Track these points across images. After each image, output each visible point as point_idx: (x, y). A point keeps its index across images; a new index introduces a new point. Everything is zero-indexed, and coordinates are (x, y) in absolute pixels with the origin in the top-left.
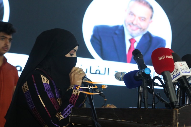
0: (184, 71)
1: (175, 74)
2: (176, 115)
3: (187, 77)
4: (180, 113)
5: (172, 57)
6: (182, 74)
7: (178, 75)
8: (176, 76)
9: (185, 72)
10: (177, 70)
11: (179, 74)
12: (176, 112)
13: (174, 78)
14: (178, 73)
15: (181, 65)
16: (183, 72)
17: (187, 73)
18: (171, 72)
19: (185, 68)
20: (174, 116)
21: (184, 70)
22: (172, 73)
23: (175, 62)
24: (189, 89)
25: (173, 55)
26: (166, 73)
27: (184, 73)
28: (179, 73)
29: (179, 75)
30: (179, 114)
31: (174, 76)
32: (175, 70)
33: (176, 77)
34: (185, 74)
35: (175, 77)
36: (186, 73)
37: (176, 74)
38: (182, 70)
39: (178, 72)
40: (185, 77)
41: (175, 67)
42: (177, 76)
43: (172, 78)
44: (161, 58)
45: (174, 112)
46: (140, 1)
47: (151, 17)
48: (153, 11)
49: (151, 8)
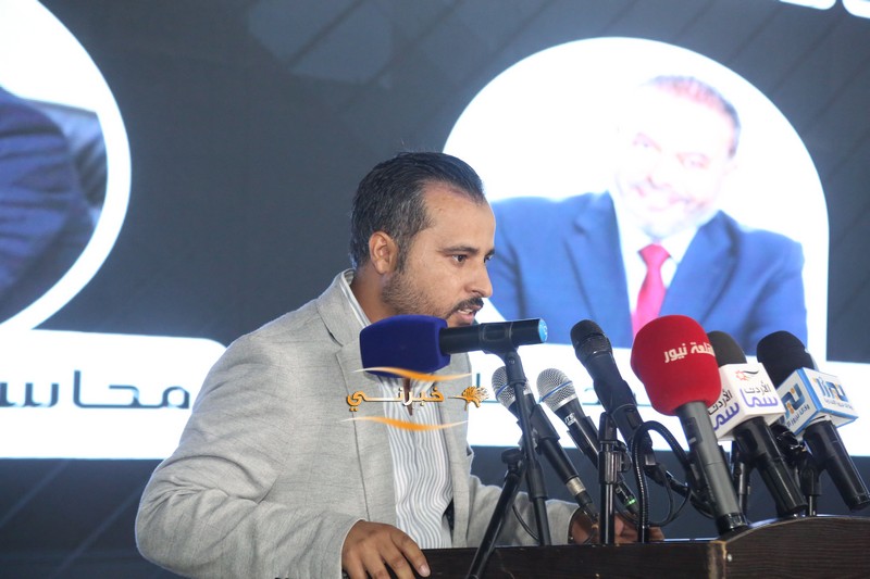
0: (754, 398)
1: (722, 411)
2: (719, 563)
3: (769, 422)
4: (733, 557)
5: (710, 351)
6: (747, 412)
7: (730, 413)
8: (726, 417)
9: (756, 402)
10: (728, 396)
11: (735, 409)
12: (719, 552)
13: (721, 426)
14: (731, 408)
15: (745, 378)
16: (751, 403)
17: (766, 405)
18: (708, 404)
19: (760, 387)
20: (713, 569)
21: (756, 395)
22: (711, 409)
23: (720, 365)
24: (773, 464)
25: (712, 340)
26: (693, 410)
27: (752, 406)
28: (737, 405)
29: (735, 413)
30: (730, 558)
31: (720, 420)
32: (722, 398)
33: (725, 421)
34: (758, 411)
35: (722, 423)
36: (761, 405)
37: (727, 412)
38: (746, 395)
39: (731, 403)
40: (759, 420)
41: (724, 386)
42: (730, 417)
43: (715, 425)
44: (672, 355)
45: (712, 552)
46: (678, 84)
47: (732, 151)
48: (736, 123)
49: (729, 110)
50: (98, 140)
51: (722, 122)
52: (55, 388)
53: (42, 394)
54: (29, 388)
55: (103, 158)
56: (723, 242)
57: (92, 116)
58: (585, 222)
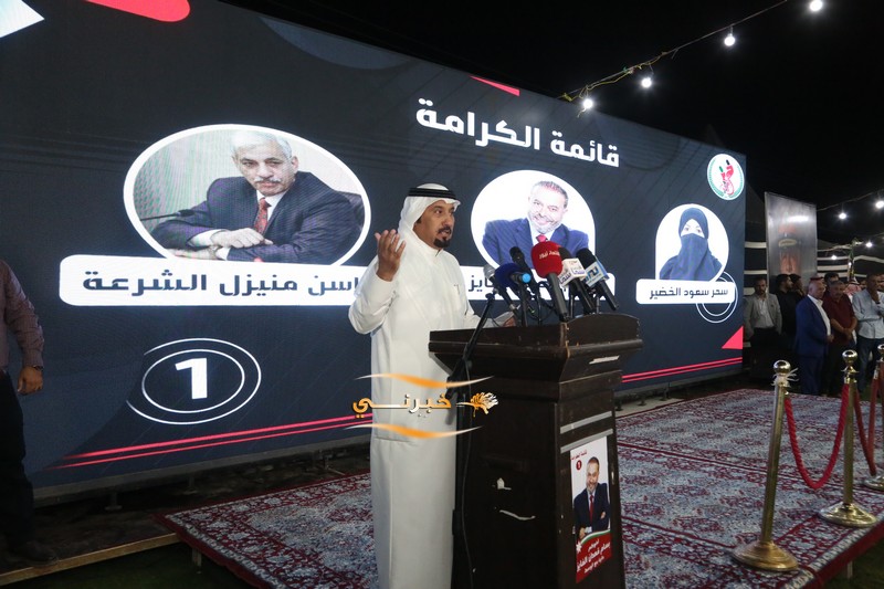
0: (576, 271)
1: (564, 276)
2: (564, 330)
3: (581, 280)
5: (558, 254)
6: (574, 276)
7: (567, 277)
9: (577, 273)
10: (567, 271)
11: (570, 275)
12: (564, 327)
14: (568, 275)
15: (572, 264)
16: (575, 273)
17: (580, 274)
18: (558, 274)
19: (578, 267)
20: (562, 333)
22: (560, 276)
23: (563, 260)
25: (560, 250)
26: (552, 276)
29: (569, 277)
30: (568, 329)
31: (564, 279)
32: (563, 271)
33: (566, 280)
34: (577, 276)
38: (573, 270)
39: (567, 273)
40: (578, 279)
41: (564, 267)
43: (562, 282)
44: (543, 256)
45: (562, 326)
46: (548, 184)
47: (565, 206)
48: (566, 197)
49: (564, 193)
50: (362, 203)
51: (562, 197)
52: (350, 284)
53: (346, 286)
54: (341, 283)
55: (363, 209)
56: (564, 234)
57: (360, 196)
58: (519, 228)
